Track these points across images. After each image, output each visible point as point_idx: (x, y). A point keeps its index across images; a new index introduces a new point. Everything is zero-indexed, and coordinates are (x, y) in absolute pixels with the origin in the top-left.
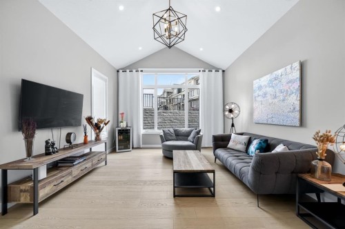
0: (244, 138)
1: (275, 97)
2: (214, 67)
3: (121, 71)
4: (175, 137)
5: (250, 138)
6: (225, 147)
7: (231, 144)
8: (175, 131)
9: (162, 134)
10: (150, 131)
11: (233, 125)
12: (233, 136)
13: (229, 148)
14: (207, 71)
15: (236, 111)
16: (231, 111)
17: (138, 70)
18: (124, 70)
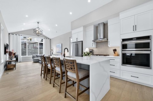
2: (48, 38)
3: (11, 34)
4: (36, 57)
8: (36, 55)
14: (45, 39)
15: (53, 50)
16: (52, 50)
17: (20, 34)
18: (13, 34)
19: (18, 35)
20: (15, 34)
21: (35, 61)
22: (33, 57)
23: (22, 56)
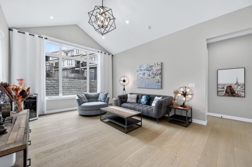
0: (135, 96)
1: (150, 75)
2: (107, 52)
3: (15, 31)
4: (87, 100)
5: (138, 96)
6: (126, 102)
7: (129, 100)
8: (86, 95)
9: (77, 98)
10: (54, 97)
11: (124, 89)
12: (129, 95)
13: (128, 102)
14: (103, 53)
15: (127, 81)
16: (124, 81)
17: (42, 36)
18: (21, 31)
19: (36, 36)
20: (27, 34)
21: (88, 113)
22: (80, 102)
23: (47, 98)
